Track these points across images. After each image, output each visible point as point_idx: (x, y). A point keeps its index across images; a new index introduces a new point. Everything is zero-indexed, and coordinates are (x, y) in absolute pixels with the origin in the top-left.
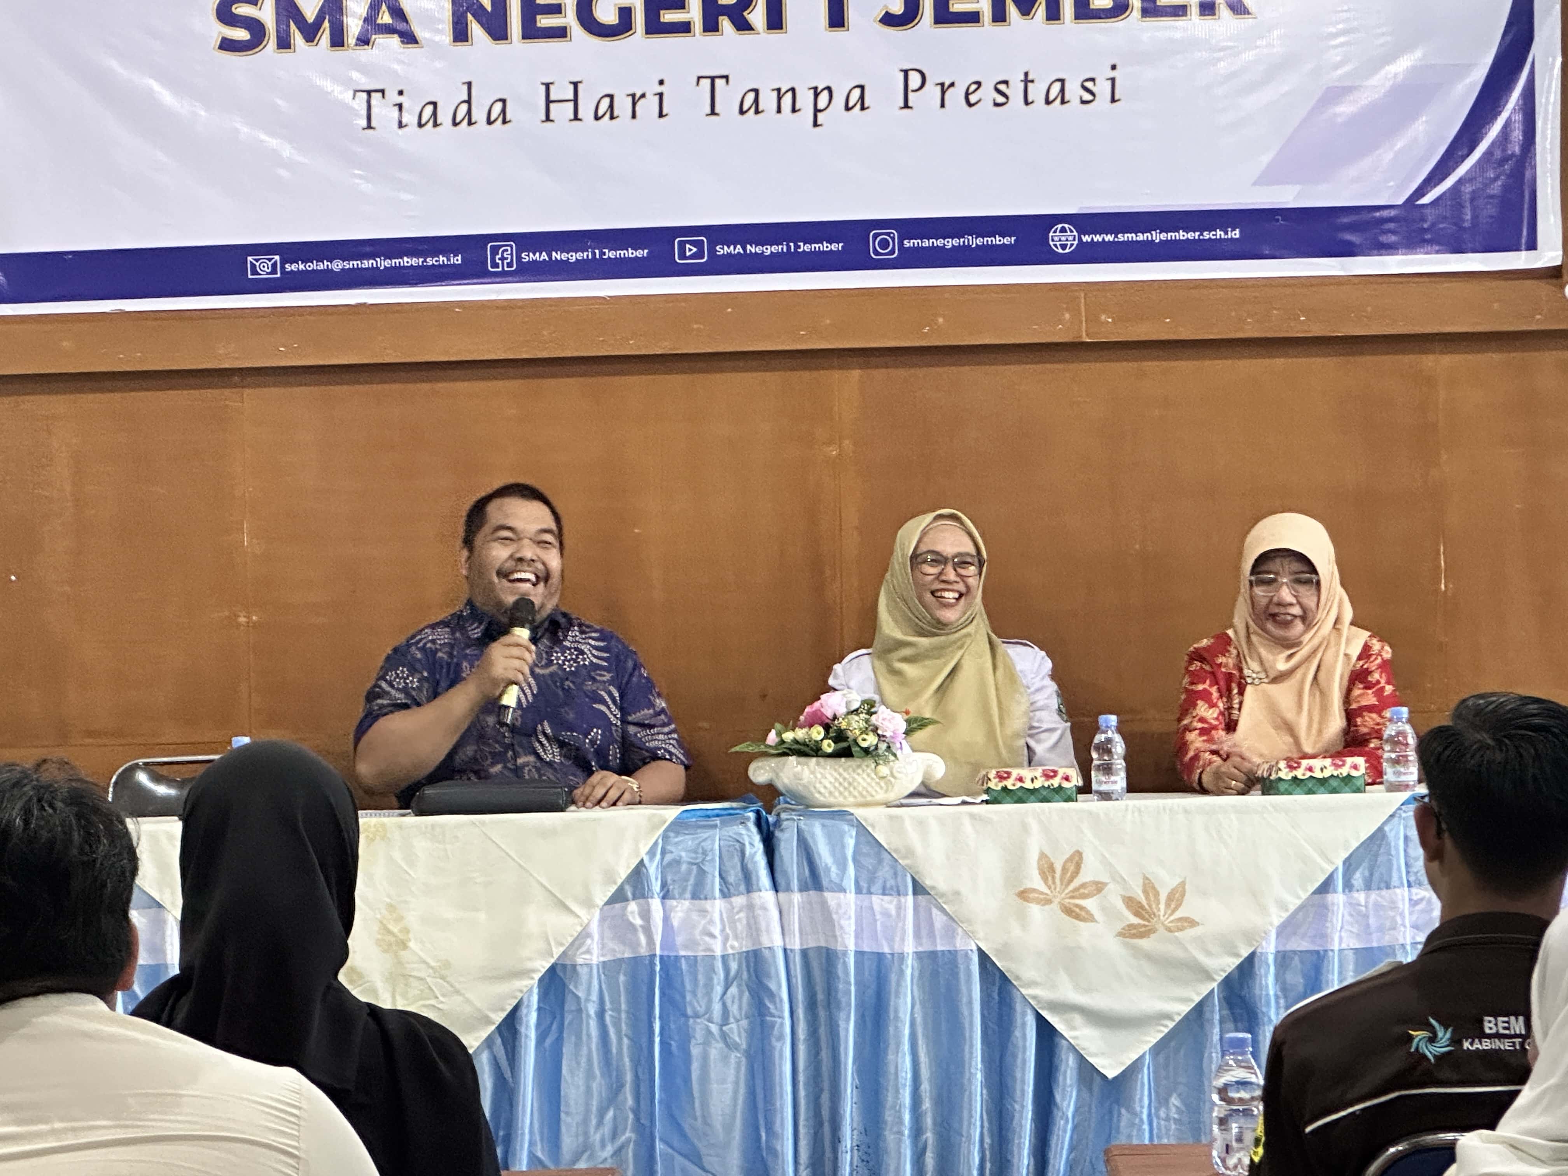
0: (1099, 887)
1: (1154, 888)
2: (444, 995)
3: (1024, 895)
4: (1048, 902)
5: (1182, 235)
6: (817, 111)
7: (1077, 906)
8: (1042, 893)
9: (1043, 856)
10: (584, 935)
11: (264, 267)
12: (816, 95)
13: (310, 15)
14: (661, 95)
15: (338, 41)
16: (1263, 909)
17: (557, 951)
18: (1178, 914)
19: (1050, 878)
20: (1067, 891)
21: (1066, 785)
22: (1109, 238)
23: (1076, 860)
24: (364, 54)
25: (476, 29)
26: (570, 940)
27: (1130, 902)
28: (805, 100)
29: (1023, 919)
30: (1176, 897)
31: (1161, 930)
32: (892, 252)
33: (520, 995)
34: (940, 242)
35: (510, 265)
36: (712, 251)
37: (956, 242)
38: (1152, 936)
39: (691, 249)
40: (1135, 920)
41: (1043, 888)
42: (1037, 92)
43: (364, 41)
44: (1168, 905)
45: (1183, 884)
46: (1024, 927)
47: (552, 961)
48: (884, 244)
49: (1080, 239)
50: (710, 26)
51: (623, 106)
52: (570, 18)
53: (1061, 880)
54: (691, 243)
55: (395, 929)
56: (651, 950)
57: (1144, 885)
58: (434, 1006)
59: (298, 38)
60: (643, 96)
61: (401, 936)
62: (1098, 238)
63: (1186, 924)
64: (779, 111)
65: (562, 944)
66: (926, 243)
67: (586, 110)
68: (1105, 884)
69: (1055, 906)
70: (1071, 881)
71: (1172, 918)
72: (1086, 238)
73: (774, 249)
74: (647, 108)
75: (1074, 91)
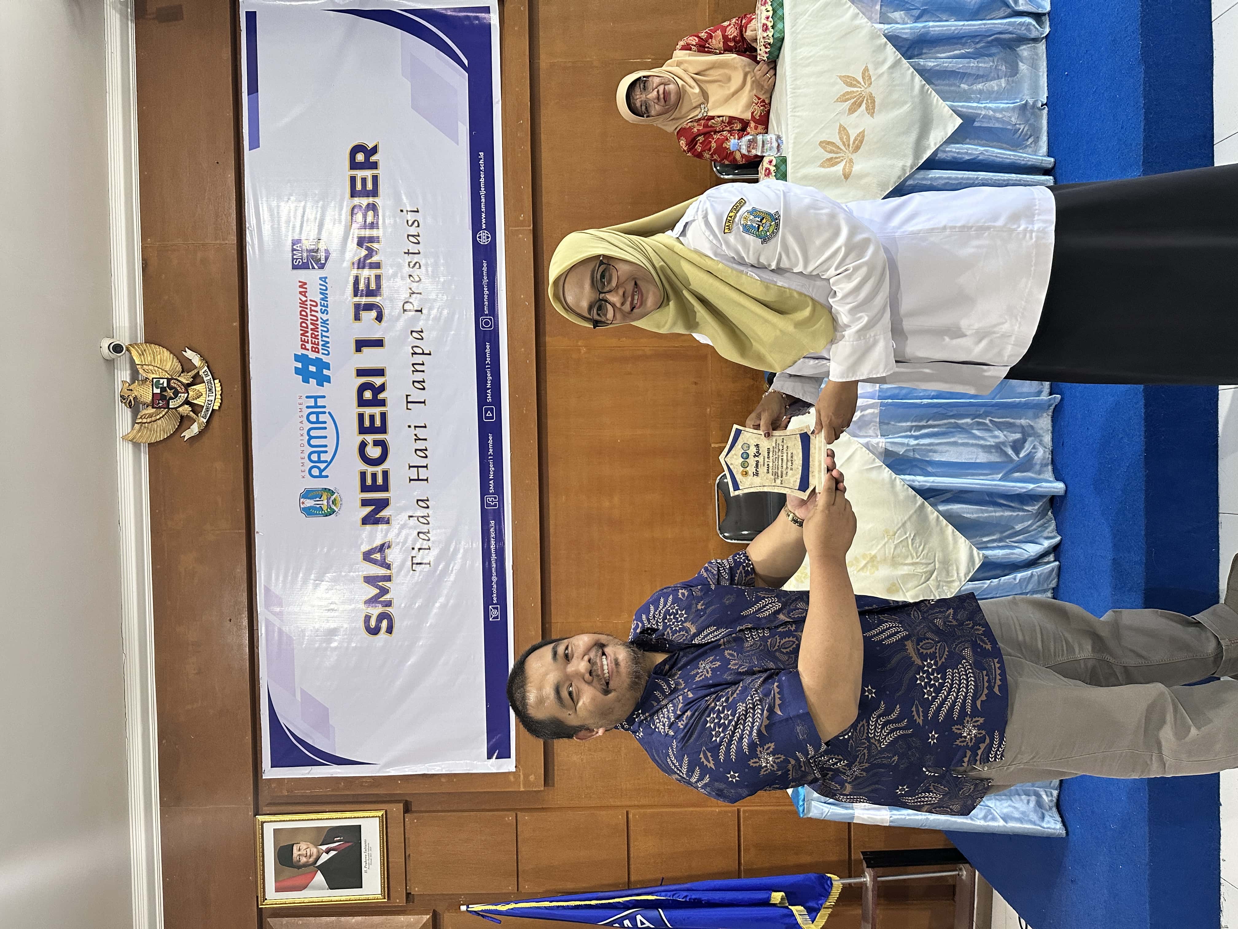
0: (843, 130)
1: (844, 95)
2: (906, 534)
3: (847, 176)
4: (851, 161)
5: (482, 180)
6: (423, 354)
7: (854, 143)
8: (846, 165)
9: (822, 166)
10: (867, 446)
11: (494, 613)
12: (416, 354)
13: (377, 591)
14: (415, 427)
15: (388, 579)
16: (857, 28)
17: (879, 463)
18: (861, 80)
19: (837, 160)
20: (844, 149)
21: (774, 163)
22: (483, 215)
23: (824, 144)
24: (394, 567)
25: (383, 514)
26: (871, 455)
27: (852, 110)
28: (418, 359)
29: (861, 176)
30: (850, 81)
31: (869, 90)
32: (490, 319)
33: (906, 486)
34: (486, 297)
35: (495, 498)
36: (490, 404)
37: (486, 289)
38: (873, 95)
39: (489, 414)
40: (864, 106)
41: (842, 165)
42: (413, 248)
43: (388, 567)
44: (855, 86)
45: (840, 77)
46: (867, 175)
47: (884, 466)
48: (487, 323)
49: (484, 229)
50: (383, 403)
51: (421, 445)
52: (379, 469)
53: (837, 153)
54: (486, 414)
55: (864, 562)
56: (877, 406)
57: (841, 102)
58: (912, 539)
59: (387, 597)
60: (416, 435)
61: (868, 559)
62: (484, 221)
63: (866, 74)
64: (423, 371)
65: (874, 460)
66: (486, 303)
67: (423, 462)
68: (841, 126)
69: (854, 156)
70: (838, 147)
71: (863, 84)
72: (484, 227)
73: (489, 375)
74: (421, 433)
75: (413, 231)
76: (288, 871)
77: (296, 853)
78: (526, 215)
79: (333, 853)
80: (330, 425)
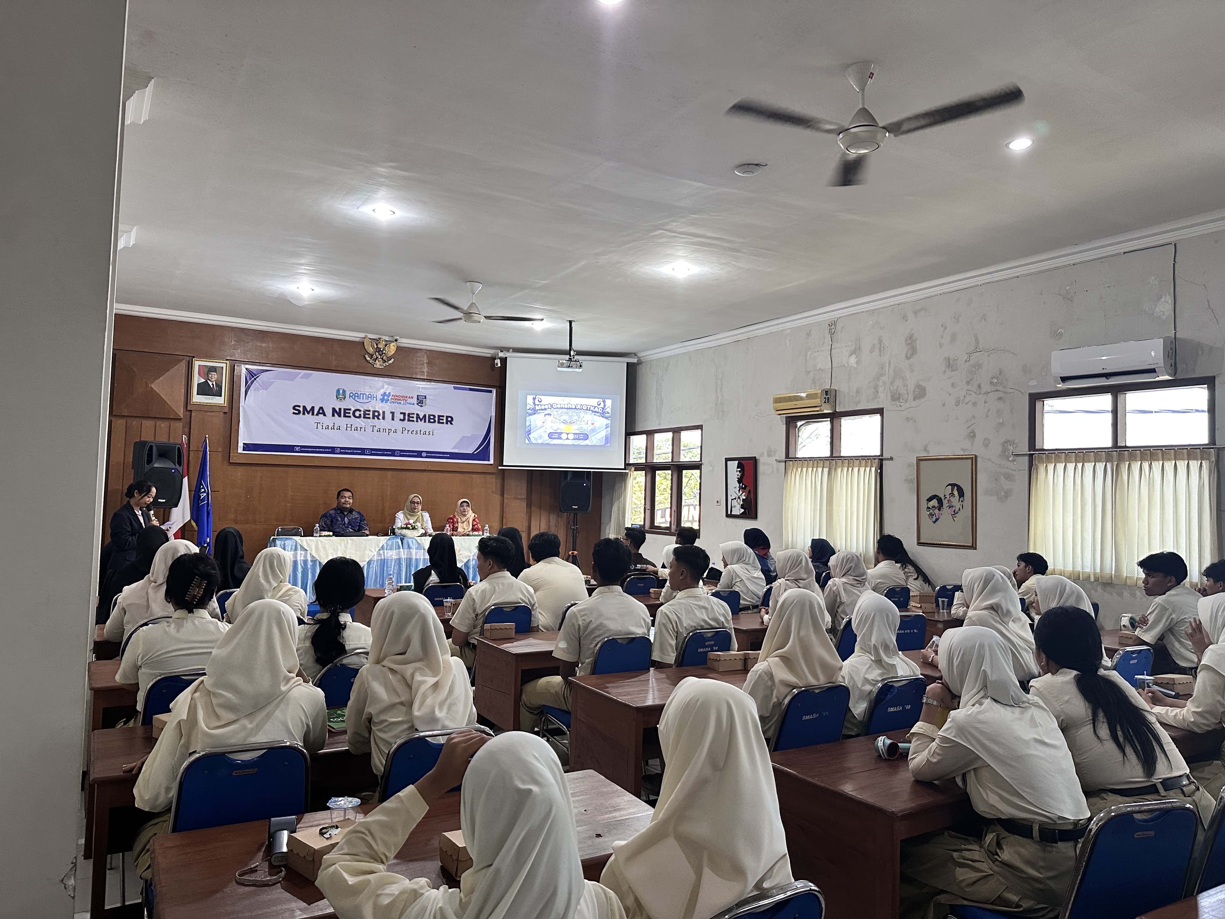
10: (374, 556)
11: (297, 449)
12: (389, 430)
13: (308, 410)
14: (365, 428)
15: (313, 414)
22: (431, 455)
24: (317, 417)
25: (336, 415)
32: (399, 455)
35: (339, 452)
36: (371, 452)
39: (368, 452)
42: (422, 433)
47: (369, 559)
50: (373, 418)
51: (359, 429)
52: (351, 415)
56: (384, 558)
59: (306, 413)
60: (362, 428)
64: (383, 432)
67: (353, 429)
72: (427, 455)
73: (380, 452)
75: (427, 433)
76: (206, 370)
77: (213, 373)
78: (430, 468)
79: (212, 386)
80: (367, 401)
